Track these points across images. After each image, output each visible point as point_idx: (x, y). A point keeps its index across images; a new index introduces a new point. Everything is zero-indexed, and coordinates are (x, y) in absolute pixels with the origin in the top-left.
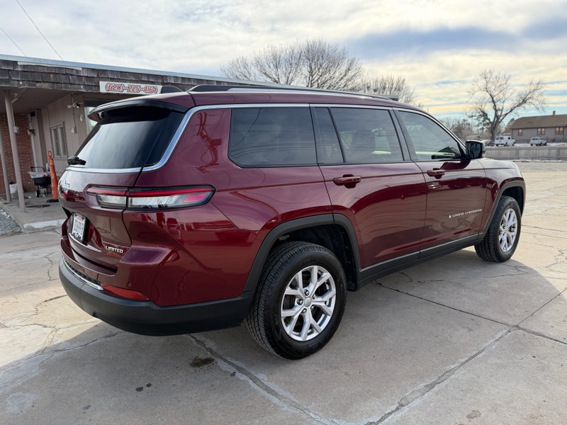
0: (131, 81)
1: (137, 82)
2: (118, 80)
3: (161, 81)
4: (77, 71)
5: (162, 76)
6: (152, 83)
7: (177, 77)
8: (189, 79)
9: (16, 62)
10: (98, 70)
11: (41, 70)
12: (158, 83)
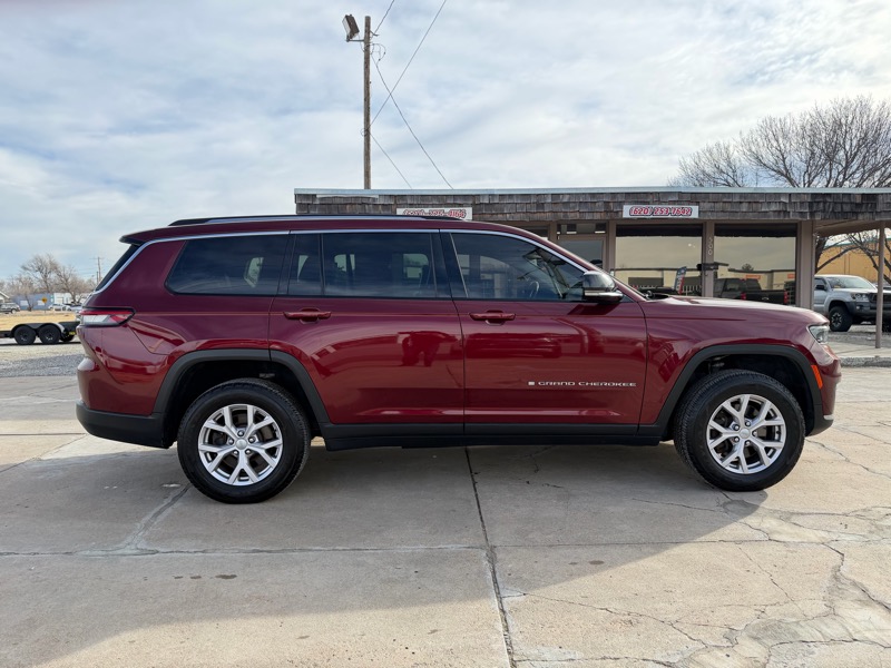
0: (433, 206)
1: (440, 205)
2: (419, 205)
3: (471, 202)
4: (374, 199)
5: (473, 196)
6: (460, 205)
7: (493, 195)
8: (511, 196)
9: (315, 195)
10: (395, 196)
11: (338, 201)
12: (467, 205)
